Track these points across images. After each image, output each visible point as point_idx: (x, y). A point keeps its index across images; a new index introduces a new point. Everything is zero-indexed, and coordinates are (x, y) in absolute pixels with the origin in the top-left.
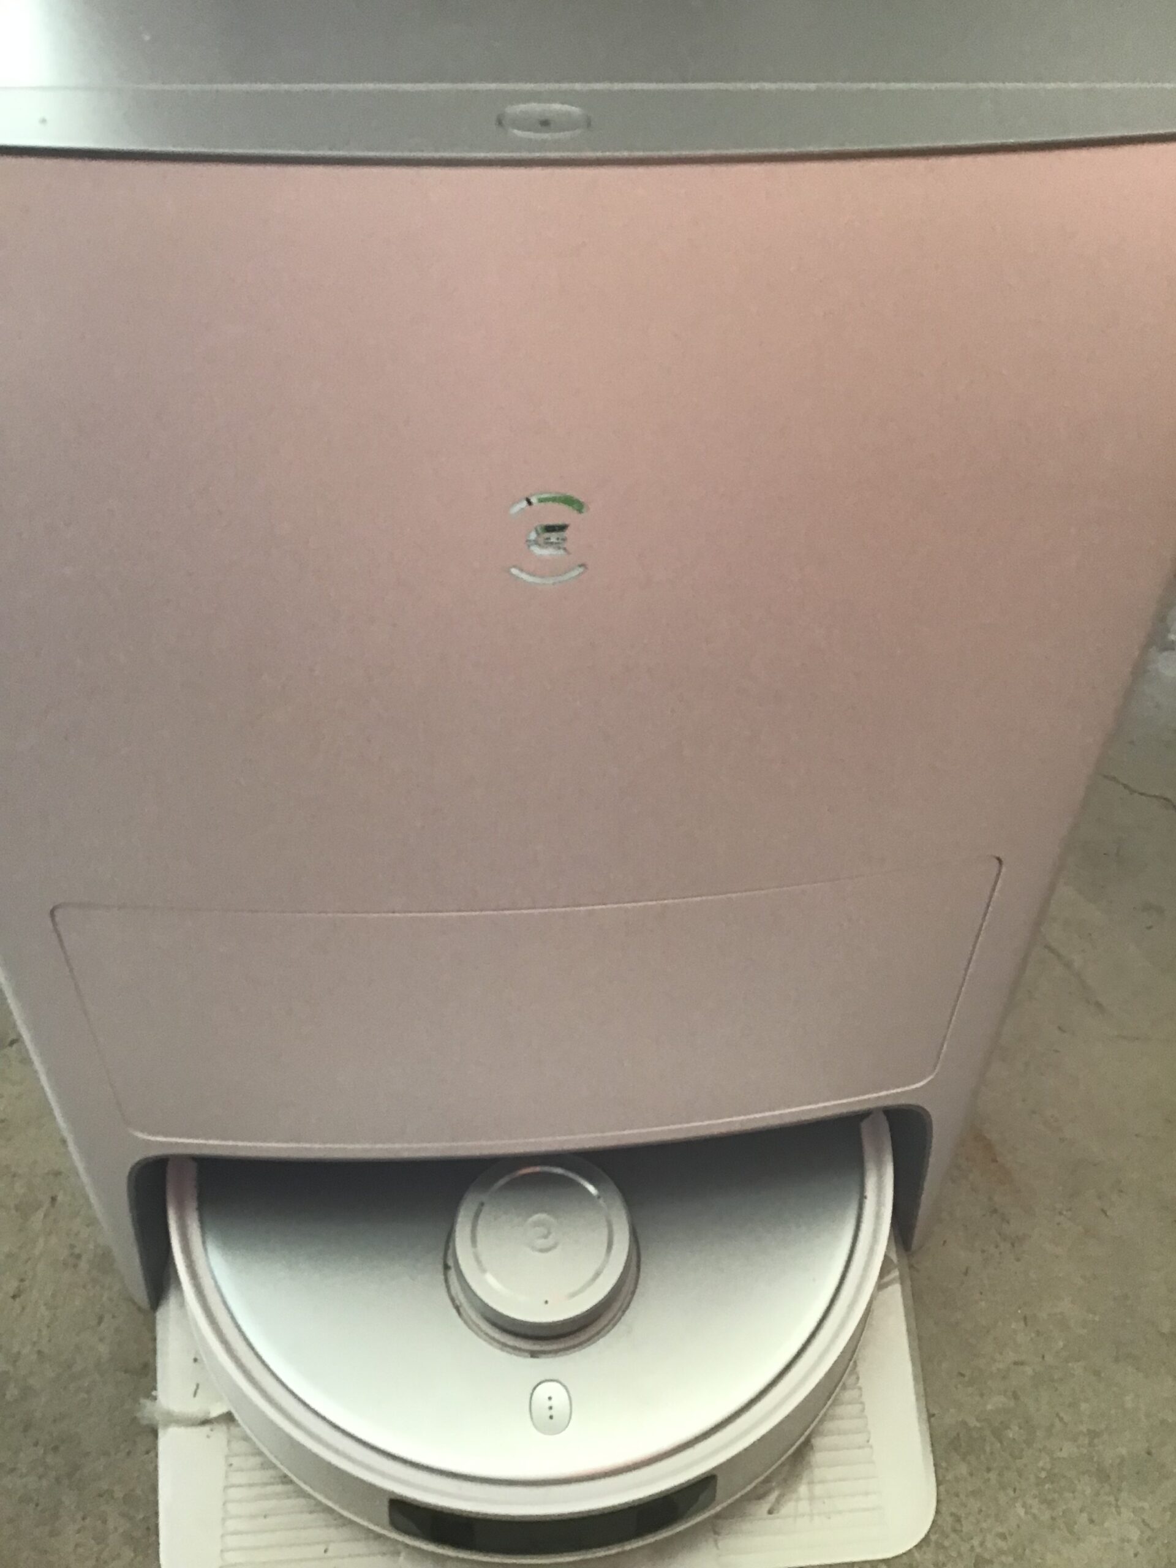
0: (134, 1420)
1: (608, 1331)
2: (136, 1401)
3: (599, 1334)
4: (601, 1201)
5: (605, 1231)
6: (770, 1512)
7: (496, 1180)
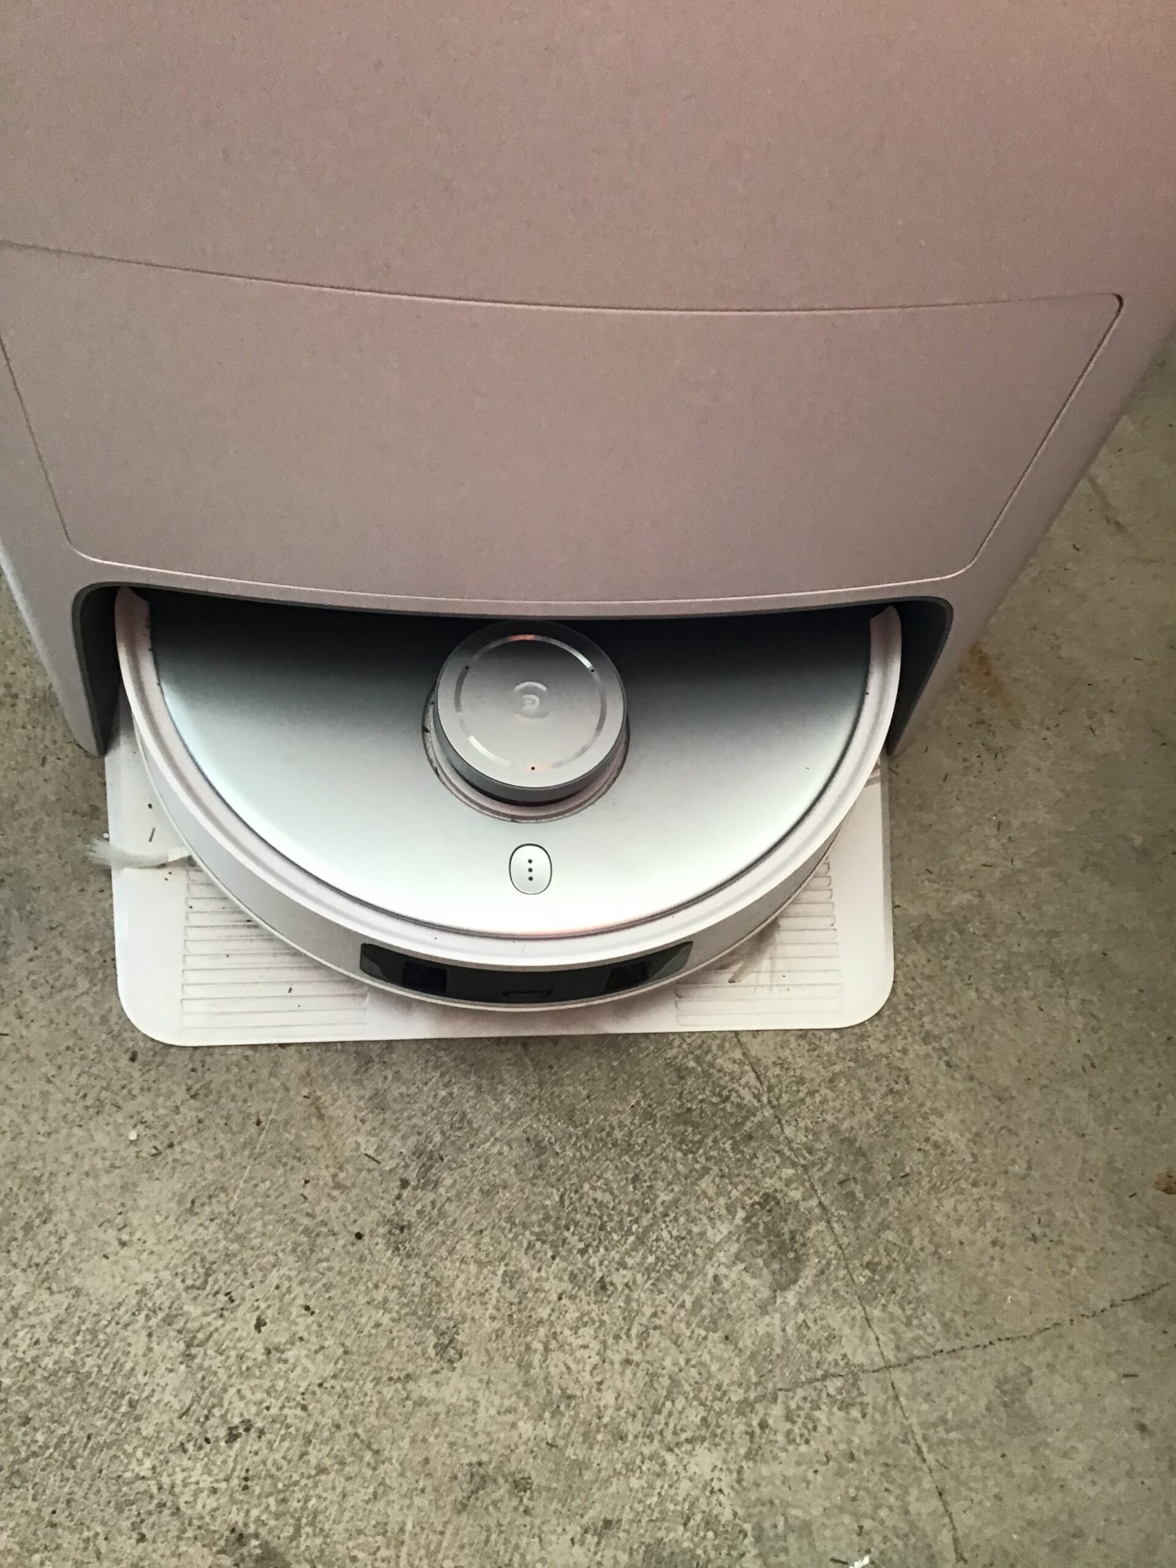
0: (85, 860)
1: (592, 803)
2: (87, 841)
3: (581, 806)
4: (595, 675)
5: (599, 705)
6: (731, 981)
7: (486, 643)
